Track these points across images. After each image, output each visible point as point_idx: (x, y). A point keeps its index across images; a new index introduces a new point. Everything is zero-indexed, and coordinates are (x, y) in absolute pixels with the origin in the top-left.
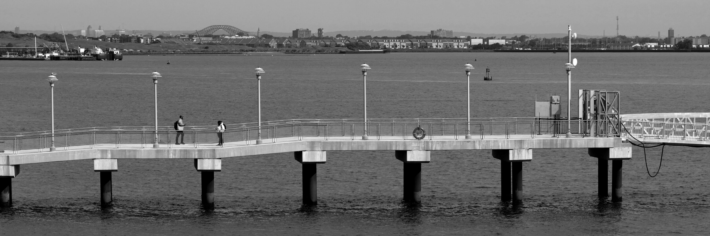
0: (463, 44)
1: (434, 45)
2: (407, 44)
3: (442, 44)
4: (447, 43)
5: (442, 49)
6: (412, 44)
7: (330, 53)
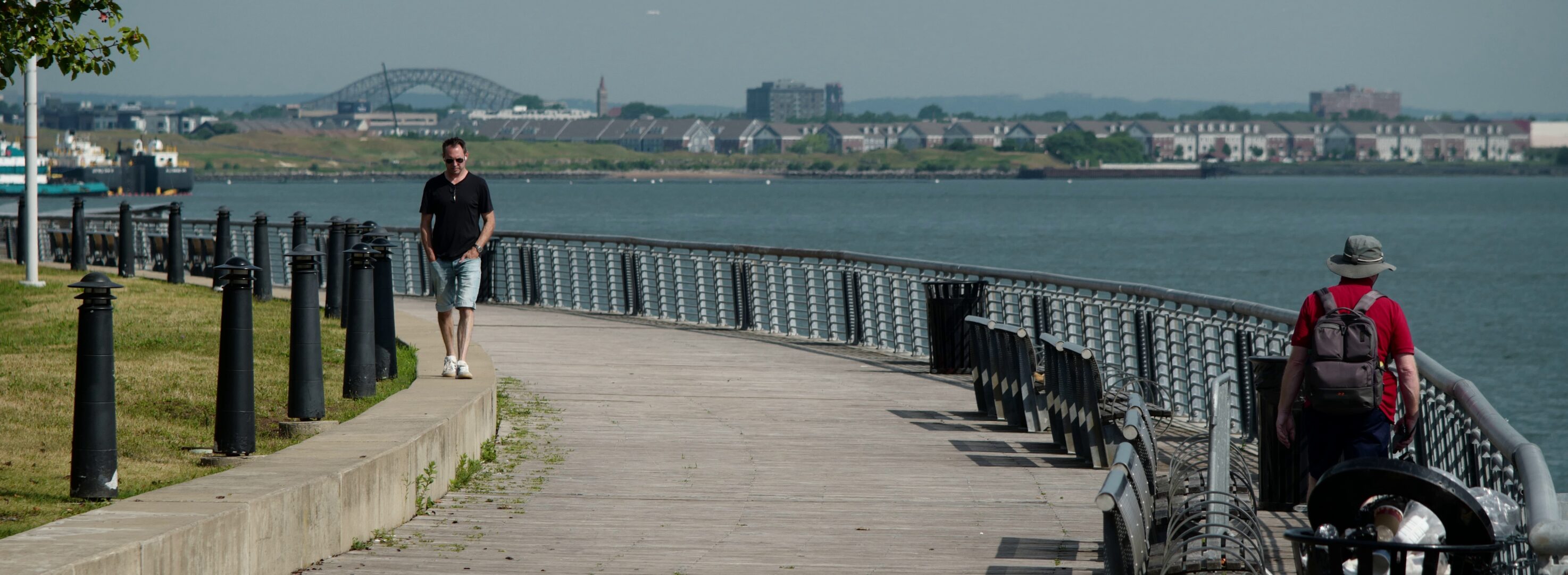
0: (1504, 143)
1: (1385, 148)
2: (1271, 142)
3: (1414, 144)
4: (1438, 141)
5: (1418, 164)
6: (1291, 141)
7: (975, 177)
